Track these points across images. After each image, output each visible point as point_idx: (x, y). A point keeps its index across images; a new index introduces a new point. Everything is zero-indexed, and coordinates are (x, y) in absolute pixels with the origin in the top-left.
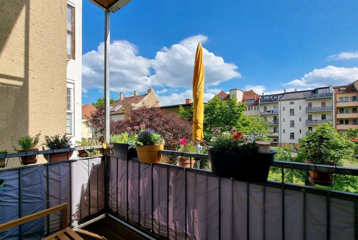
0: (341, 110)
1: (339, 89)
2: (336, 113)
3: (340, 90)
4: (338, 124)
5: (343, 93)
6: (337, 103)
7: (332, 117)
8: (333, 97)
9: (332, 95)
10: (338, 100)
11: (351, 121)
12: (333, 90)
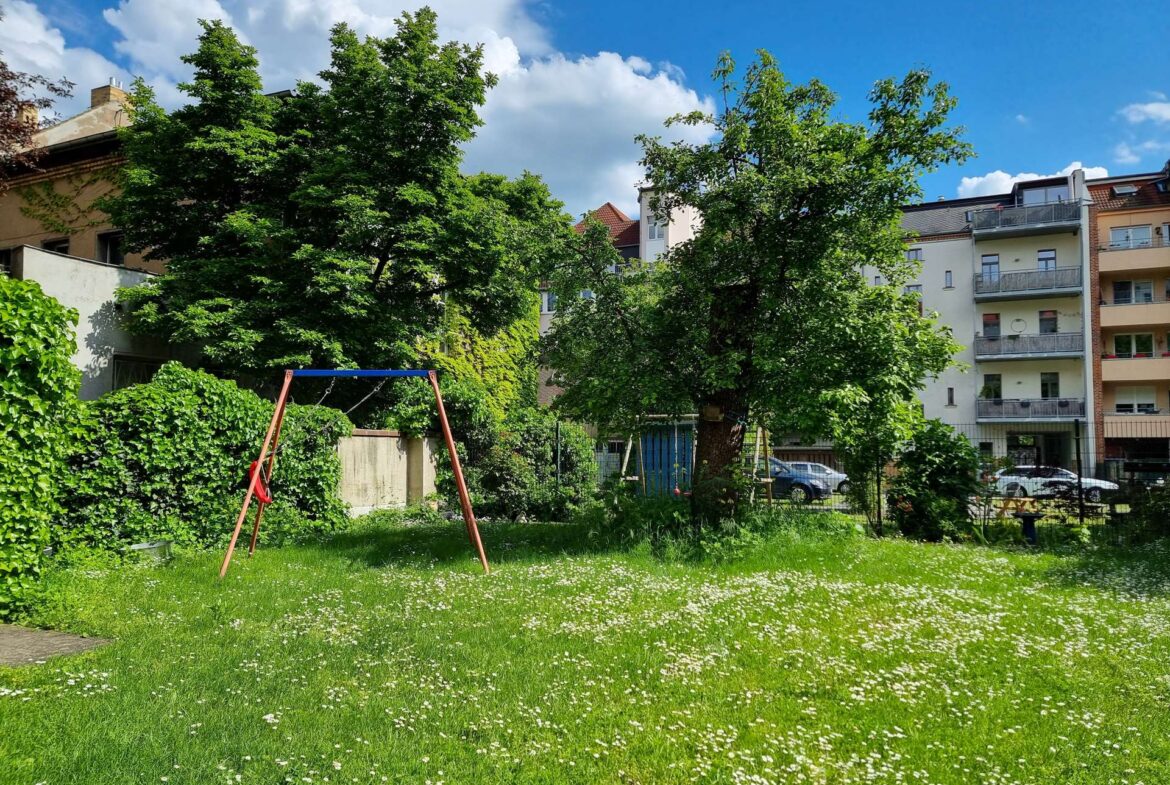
0: (1118, 286)
1: (1112, 191)
2: (1099, 301)
3: (1113, 196)
4: (1105, 357)
5: (1124, 208)
6: (1101, 255)
7: (1081, 323)
8: (1085, 222)
9: (1077, 215)
10: (1106, 236)
11: (1160, 343)
12: (1086, 195)
